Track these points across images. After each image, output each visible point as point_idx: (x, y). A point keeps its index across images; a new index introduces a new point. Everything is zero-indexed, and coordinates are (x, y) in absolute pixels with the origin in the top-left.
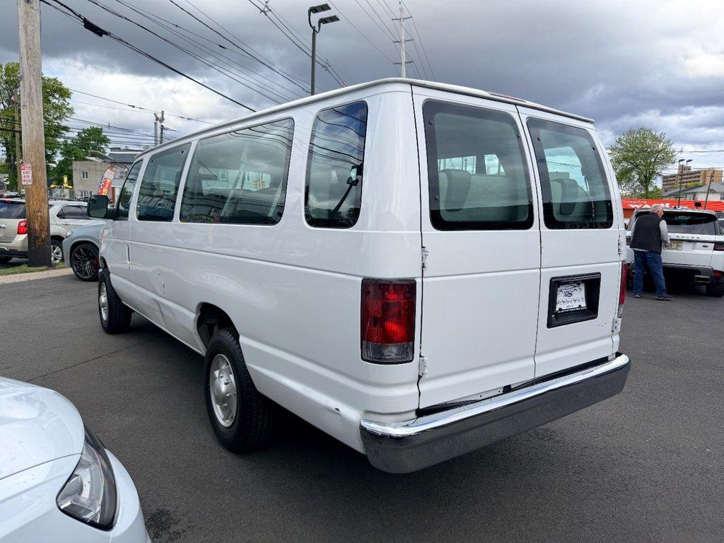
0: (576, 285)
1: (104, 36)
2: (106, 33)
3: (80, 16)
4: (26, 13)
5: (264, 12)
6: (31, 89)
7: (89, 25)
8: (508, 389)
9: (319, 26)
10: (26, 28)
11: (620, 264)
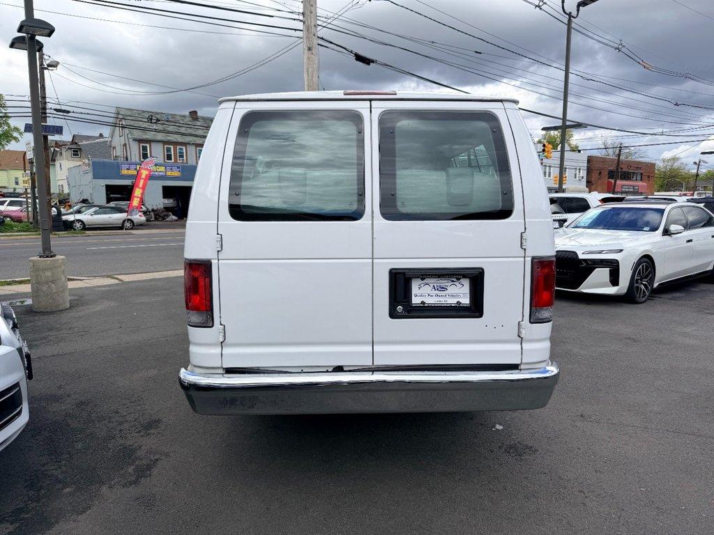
0: (455, 280)
1: (371, 64)
2: (373, 62)
4: (308, 58)
5: (539, 6)
7: (359, 58)
8: (339, 369)
9: (578, 10)
10: (308, 71)
11: (529, 260)
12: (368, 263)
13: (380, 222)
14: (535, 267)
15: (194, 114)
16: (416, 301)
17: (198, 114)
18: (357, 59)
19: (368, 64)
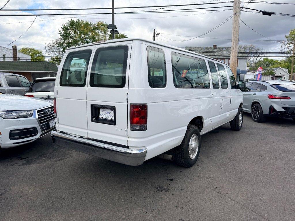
1: (272, 15)
2: (273, 13)
3: (260, 11)
6: (233, 44)
7: (264, 13)
8: (81, 137)
11: (129, 104)
12: (85, 101)
13: (89, 87)
14: (131, 107)
15: (215, 46)
16: (100, 117)
17: (217, 46)
18: (263, 14)
19: (270, 15)
